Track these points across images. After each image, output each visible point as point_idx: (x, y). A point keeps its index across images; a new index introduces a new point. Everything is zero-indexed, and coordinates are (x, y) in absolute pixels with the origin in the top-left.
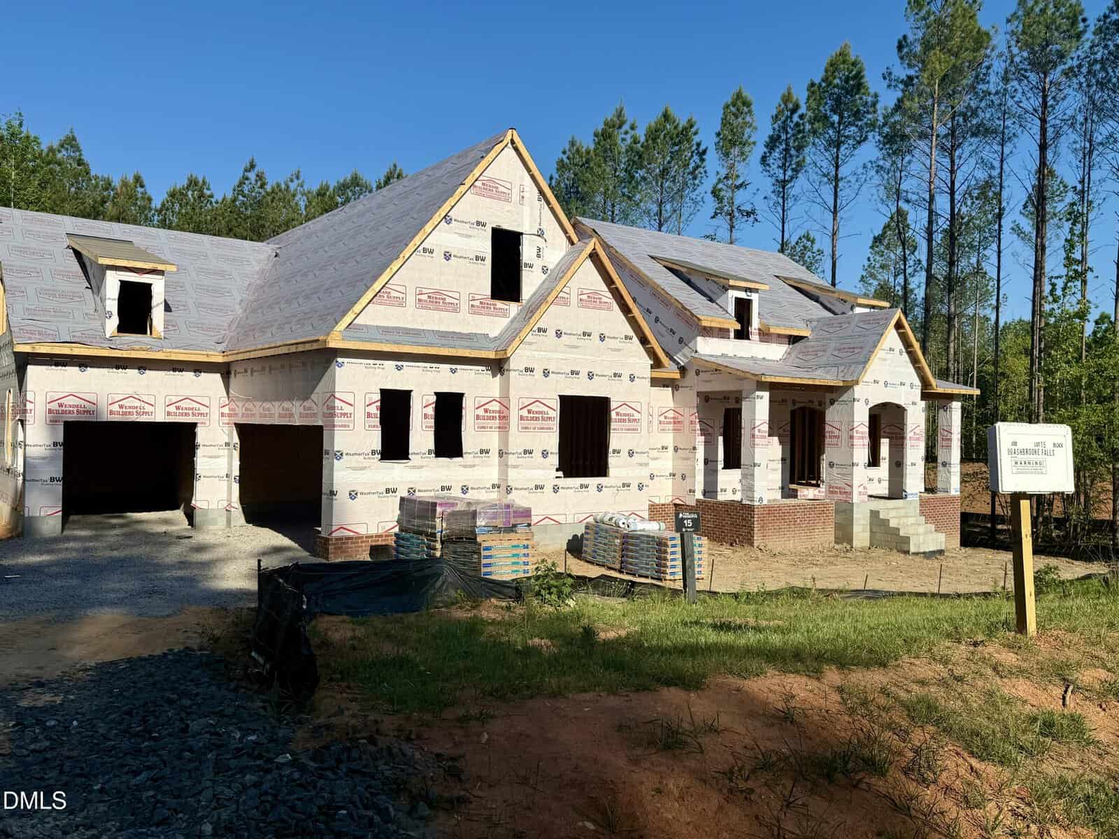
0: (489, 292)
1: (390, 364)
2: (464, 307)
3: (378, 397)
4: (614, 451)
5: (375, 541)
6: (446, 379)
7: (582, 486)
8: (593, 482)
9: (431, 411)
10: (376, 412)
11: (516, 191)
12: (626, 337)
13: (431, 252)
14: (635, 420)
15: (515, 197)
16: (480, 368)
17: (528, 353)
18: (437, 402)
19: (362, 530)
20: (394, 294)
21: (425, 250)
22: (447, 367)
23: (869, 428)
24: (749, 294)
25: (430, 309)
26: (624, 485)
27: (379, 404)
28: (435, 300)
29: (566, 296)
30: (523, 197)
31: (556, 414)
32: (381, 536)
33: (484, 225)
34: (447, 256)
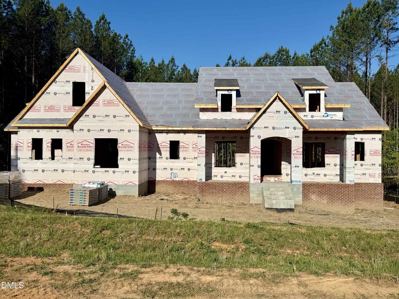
0: (71, 104)
1: (35, 130)
2: (62, 110)
3: (31, 141)
4: (121, 159)
5: (33, 186)
6: (55, 134)
7: (105, 171)
8: (111, 170)
9: (50, 145)
10: (31, 145)
11: (82, 68)
12: (126, 116)
13: (49, 93)
14: (131, 147)
15: (82, 70)
16: (68, 130)
17: (81, 124)
18: (52, 142)
19: (27, 182)
20: (36, 108)
21: (47, 93)
22: (56, 130)
23: (261, 149)
24: (230, 92)
25: (49, 112)
26: (126, 171)
27: (32, 143)
28: (51, 109)
29: (97, 103)
30: (85, 70)
31: (93, 146)
32: (31, 184)
33: (69, 82)
34: (55, 94)
